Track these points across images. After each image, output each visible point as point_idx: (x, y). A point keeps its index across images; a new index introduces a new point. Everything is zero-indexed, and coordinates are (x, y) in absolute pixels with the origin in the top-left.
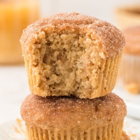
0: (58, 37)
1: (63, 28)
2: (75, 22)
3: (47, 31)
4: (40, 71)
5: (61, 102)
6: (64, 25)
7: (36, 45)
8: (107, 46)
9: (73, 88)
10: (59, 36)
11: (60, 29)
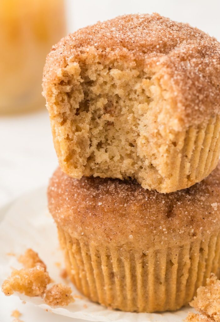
0: (105, 74)
1: (115, 58)
2: (139, 47)
3: (85, 60)
4: (68, 135)
5: (108, 192)
6: (117, 51)
7: (61, 87)
8: (187, 107)
9: (132, 167)
10: (108, 71)
11: (109, 59)
